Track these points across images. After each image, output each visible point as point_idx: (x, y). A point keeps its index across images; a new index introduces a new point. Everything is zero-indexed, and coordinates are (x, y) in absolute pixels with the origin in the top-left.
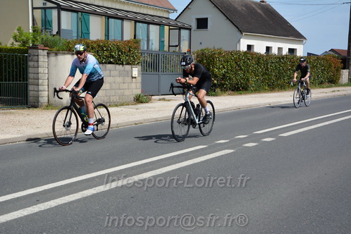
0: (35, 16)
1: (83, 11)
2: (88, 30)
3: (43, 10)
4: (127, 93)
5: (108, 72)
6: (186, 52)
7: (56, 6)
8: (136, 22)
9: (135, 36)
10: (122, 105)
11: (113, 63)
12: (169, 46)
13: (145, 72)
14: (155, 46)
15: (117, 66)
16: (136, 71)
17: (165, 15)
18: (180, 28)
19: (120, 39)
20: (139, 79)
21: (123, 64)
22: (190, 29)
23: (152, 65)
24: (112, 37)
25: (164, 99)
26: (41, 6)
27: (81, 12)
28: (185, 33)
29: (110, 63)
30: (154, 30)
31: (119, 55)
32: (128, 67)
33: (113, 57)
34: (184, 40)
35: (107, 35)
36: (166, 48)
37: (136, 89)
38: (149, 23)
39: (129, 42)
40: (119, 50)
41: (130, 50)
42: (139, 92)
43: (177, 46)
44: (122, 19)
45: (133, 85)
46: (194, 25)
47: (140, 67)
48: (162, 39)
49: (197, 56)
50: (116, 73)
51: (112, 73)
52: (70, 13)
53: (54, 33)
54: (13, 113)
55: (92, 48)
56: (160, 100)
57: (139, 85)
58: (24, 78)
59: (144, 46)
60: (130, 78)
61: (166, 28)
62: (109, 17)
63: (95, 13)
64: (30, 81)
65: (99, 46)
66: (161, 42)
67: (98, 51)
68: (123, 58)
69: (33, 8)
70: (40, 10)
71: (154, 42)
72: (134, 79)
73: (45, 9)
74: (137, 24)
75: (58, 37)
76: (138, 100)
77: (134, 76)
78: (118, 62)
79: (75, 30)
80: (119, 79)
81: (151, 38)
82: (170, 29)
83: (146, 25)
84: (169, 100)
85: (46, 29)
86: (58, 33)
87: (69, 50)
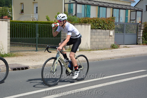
0: (65, 7)
1: (88, 4)
2: (90, 13)
3: (69, 4)
4: (107, 43)
5: (98, 33)
6: (139, 23)
7: (75, 2)
8: (113, 8)
9: (113, 15)
10: (105, 49)
11: (101, 29)
12: (130, 20)
13: (117, 33)
14: (122, 20)
15: (103, 30)
16: (112, 33)
17: (129, 4)
18: (136, 11)
19: (105, 17)
20: (113, 37)
21: (105, 29)
22: (142, 11)
23: (121, 30)
24: (101, 16)
25: (126, 47)
26: (68, 2)
27: (87, 4)
28: (139, 13)
29: (99, 29)
30: (123, 12)
31: (104, 25)
32: (108, 31)
33: (100, 26)
34: (138, 17)
35: (99, 15)
36: (129, 21)
37: (112, 42)
38: (120, 9)
39: (109, 18)
40: (104, 22)
41: (109, 23)
42: (113, 43)
43: (134, 20)
44: (106, 7)
45: (110, 40)
46: (144, 9)
47: (114, 31)
48: (127, 17)
49: (145, 25)
50: (102, 34)
51: (100, 33)
52: (81, 5)
53: (74, 15)
54: (54, 52)
55: (91, 22)
56: (124, 47)
57: (113, 40)
58: (59, 36)
59: (117, 20)
60: (109, 36)
61: (129, 11)
62: (100, 6)
63: (93, 5)
64: (62, 37)
65: (94, 21)
66: (126, 18)
67: (93, 23)
68: (106, 26)
69: (65, 4)
70: (68, 4)
71: (122, 18)
72: (111, 37)
73: (70, 3)
74: (114, 9)
75: (75, 17)
76: (113, 47)
77: (111, 35)
78: (103, 28)
79: (83, 13)
80: (103, 37)
81: (121, 16)
82: (131, 11)
83: (118, 10)
84: (129, 47)
85: (70, 13)
86: (76, 15)
87: (80, 23)
